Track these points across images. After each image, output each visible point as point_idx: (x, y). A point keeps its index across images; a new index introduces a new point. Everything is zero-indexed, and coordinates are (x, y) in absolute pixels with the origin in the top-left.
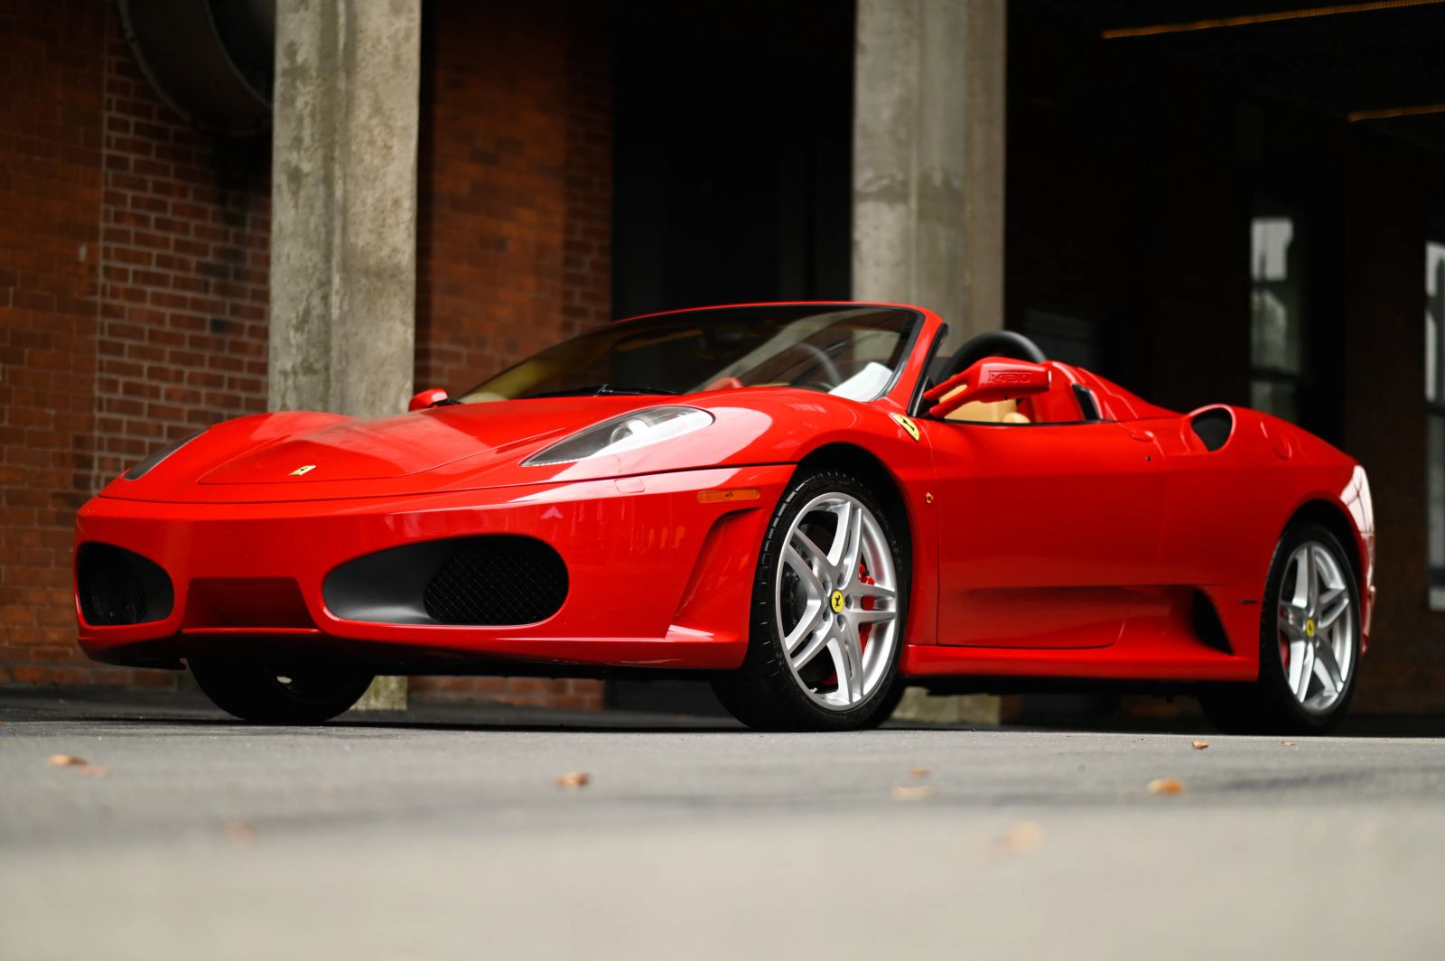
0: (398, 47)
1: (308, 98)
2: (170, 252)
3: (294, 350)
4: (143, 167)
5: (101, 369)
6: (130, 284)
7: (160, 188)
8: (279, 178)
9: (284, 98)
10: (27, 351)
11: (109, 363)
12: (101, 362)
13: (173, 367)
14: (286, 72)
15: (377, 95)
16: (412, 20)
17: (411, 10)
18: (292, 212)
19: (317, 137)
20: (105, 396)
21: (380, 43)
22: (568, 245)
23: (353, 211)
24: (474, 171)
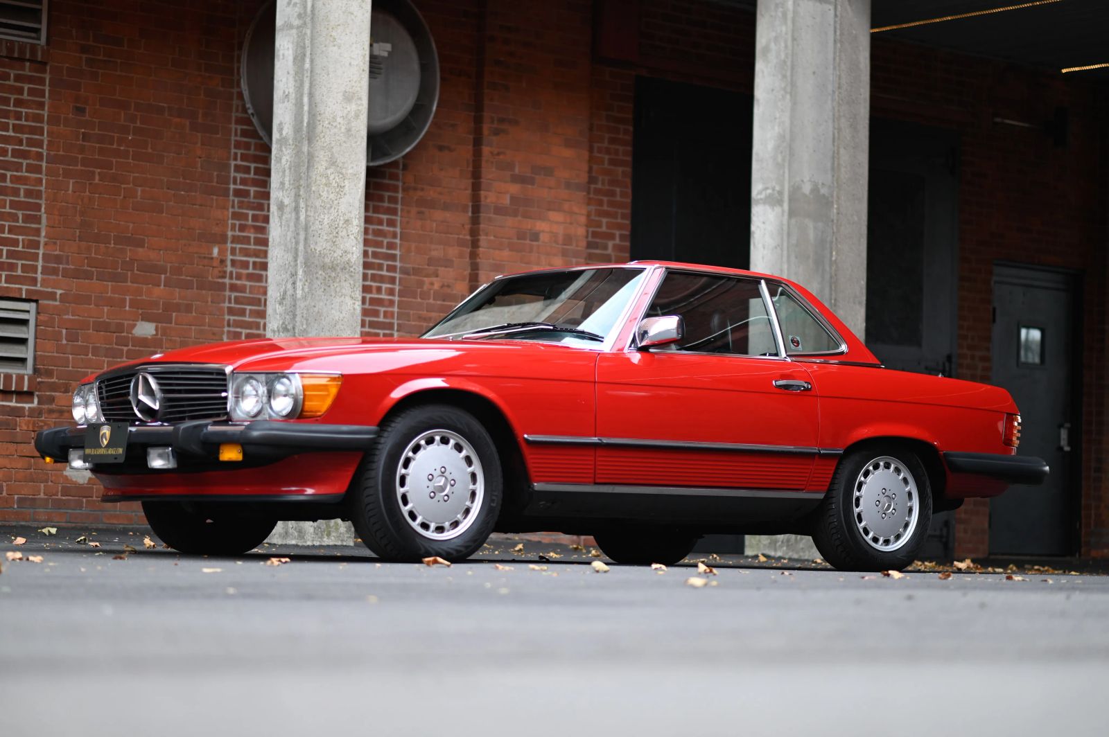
0: (349, 123)
1: (288, 158)
3: (278, 317)
4: (259, 195)
5: (229, 325)
8: (273, 208)
9: (276, 157)
10: (174, 314)
11: (234, 320)
12: (229, 320)
14: (278, 141)
15: (332, 154)
16: (362, 104)
17: (360, 99)
18: (279, 228)
19: (292, 182)
21: (336, 121)
24: (514, 188)
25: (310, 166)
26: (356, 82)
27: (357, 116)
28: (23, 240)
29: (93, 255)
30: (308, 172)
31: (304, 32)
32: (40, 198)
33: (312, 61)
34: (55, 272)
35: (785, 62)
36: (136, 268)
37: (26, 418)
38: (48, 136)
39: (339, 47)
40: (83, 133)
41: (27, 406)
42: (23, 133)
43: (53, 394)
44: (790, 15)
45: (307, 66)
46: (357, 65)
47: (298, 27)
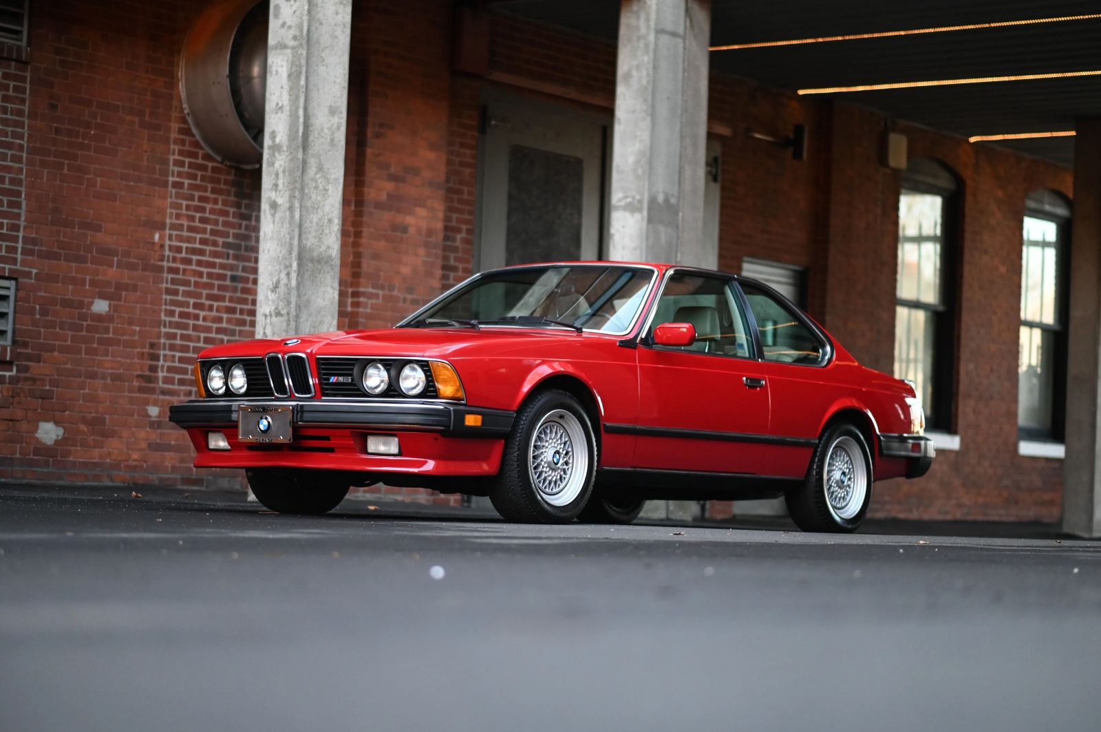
0: (333, 133)
1: (281, 162)
2: (207, 236)
3: (270, 303)
4: (192, 187)
5: (166, 304)
6: (184, 255)
7: (201, 199)
8: (265, 206)
9: (269, 162)
10: (124, 293)
11: (170, 300)
12: (166, 300)
13: (208, 303)
14: (270, 147)
15: (320, 161)
16: (343, 118)
17: (341, 113)
18: (272, 225)
19: (286, 184)
20: (168, 319)
21: (322, 132)
22: (446, 228)
23: (304, 226)
24: (389, 186)
25: (304, 171)
26: (339, 97)
27: (339, 128)
28: (7, 223)
29: (62, 239)
30: (302, 177)
31: (299, 52)
32: (21, 185)
33: (307, 78)
34: (31, 252)
35: (646, 88)
36: (94, 251)
37: (7, 385)
38: (28, 129)
39: (327, 67)
40: (56, 128)
41: (7, 374)
42: (8, 126)
43: (29, 363)
44: (652, 47)
45: (303, 82)
46: (339, 83)
47: (293, 48)
